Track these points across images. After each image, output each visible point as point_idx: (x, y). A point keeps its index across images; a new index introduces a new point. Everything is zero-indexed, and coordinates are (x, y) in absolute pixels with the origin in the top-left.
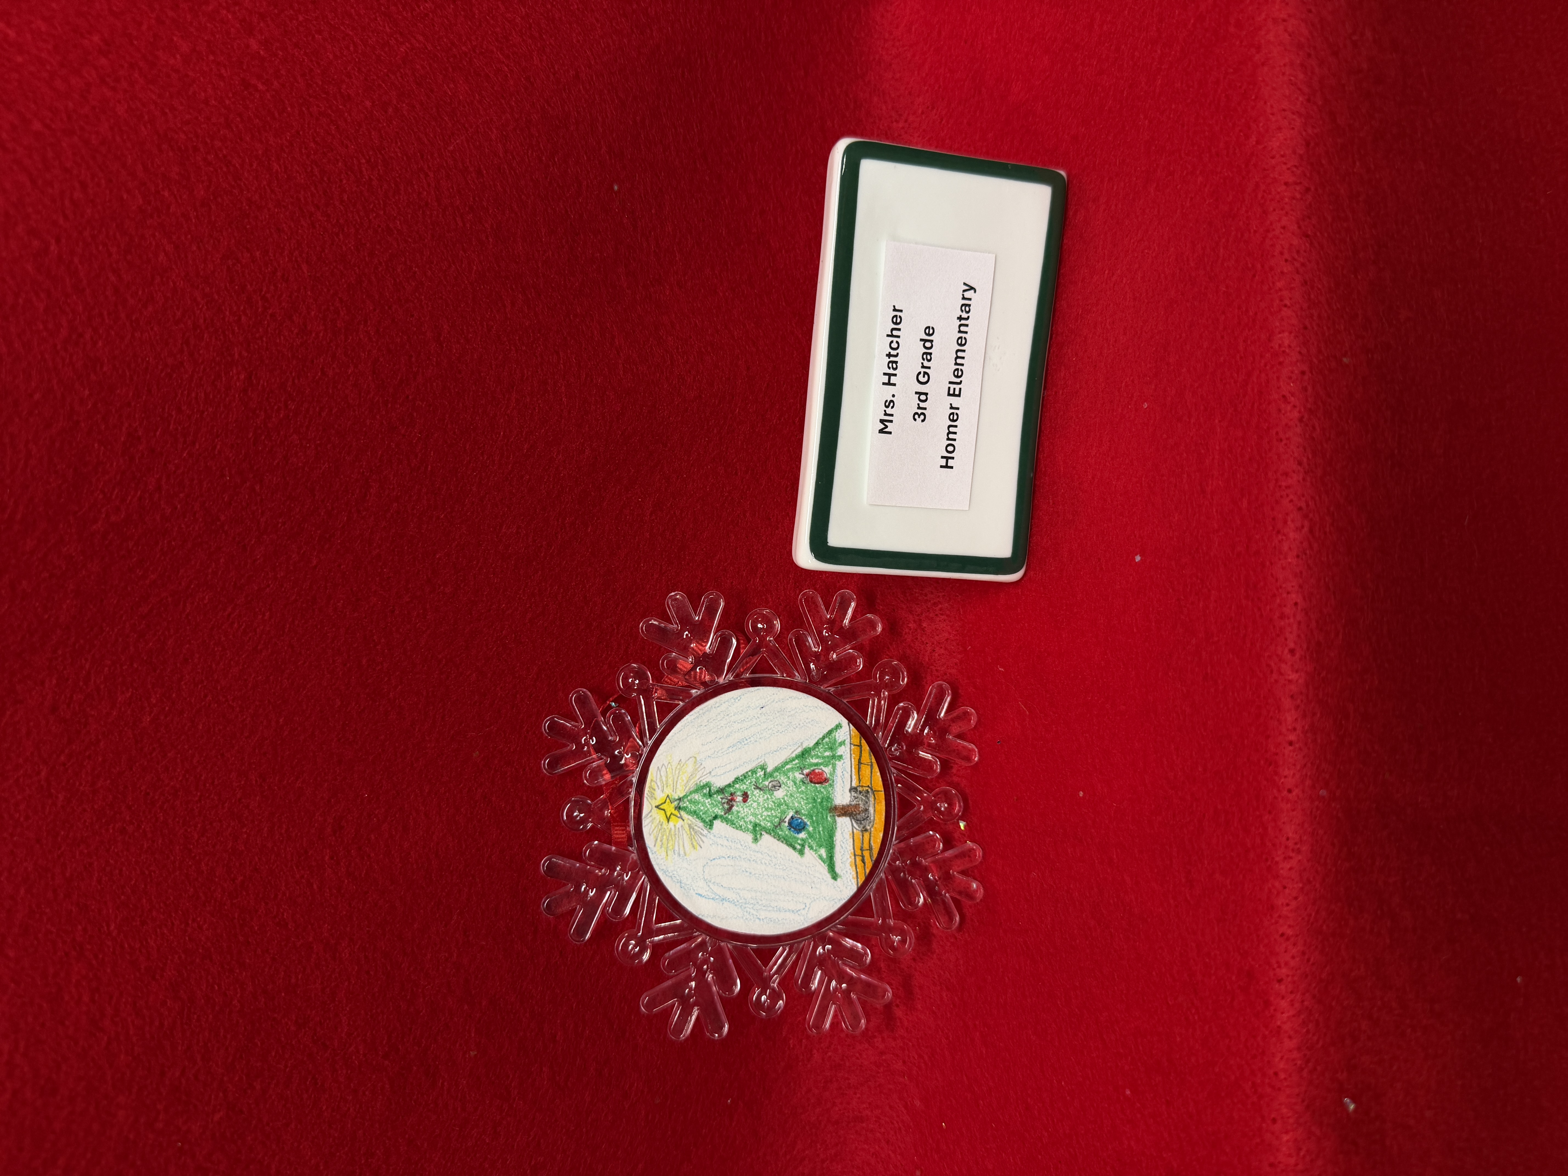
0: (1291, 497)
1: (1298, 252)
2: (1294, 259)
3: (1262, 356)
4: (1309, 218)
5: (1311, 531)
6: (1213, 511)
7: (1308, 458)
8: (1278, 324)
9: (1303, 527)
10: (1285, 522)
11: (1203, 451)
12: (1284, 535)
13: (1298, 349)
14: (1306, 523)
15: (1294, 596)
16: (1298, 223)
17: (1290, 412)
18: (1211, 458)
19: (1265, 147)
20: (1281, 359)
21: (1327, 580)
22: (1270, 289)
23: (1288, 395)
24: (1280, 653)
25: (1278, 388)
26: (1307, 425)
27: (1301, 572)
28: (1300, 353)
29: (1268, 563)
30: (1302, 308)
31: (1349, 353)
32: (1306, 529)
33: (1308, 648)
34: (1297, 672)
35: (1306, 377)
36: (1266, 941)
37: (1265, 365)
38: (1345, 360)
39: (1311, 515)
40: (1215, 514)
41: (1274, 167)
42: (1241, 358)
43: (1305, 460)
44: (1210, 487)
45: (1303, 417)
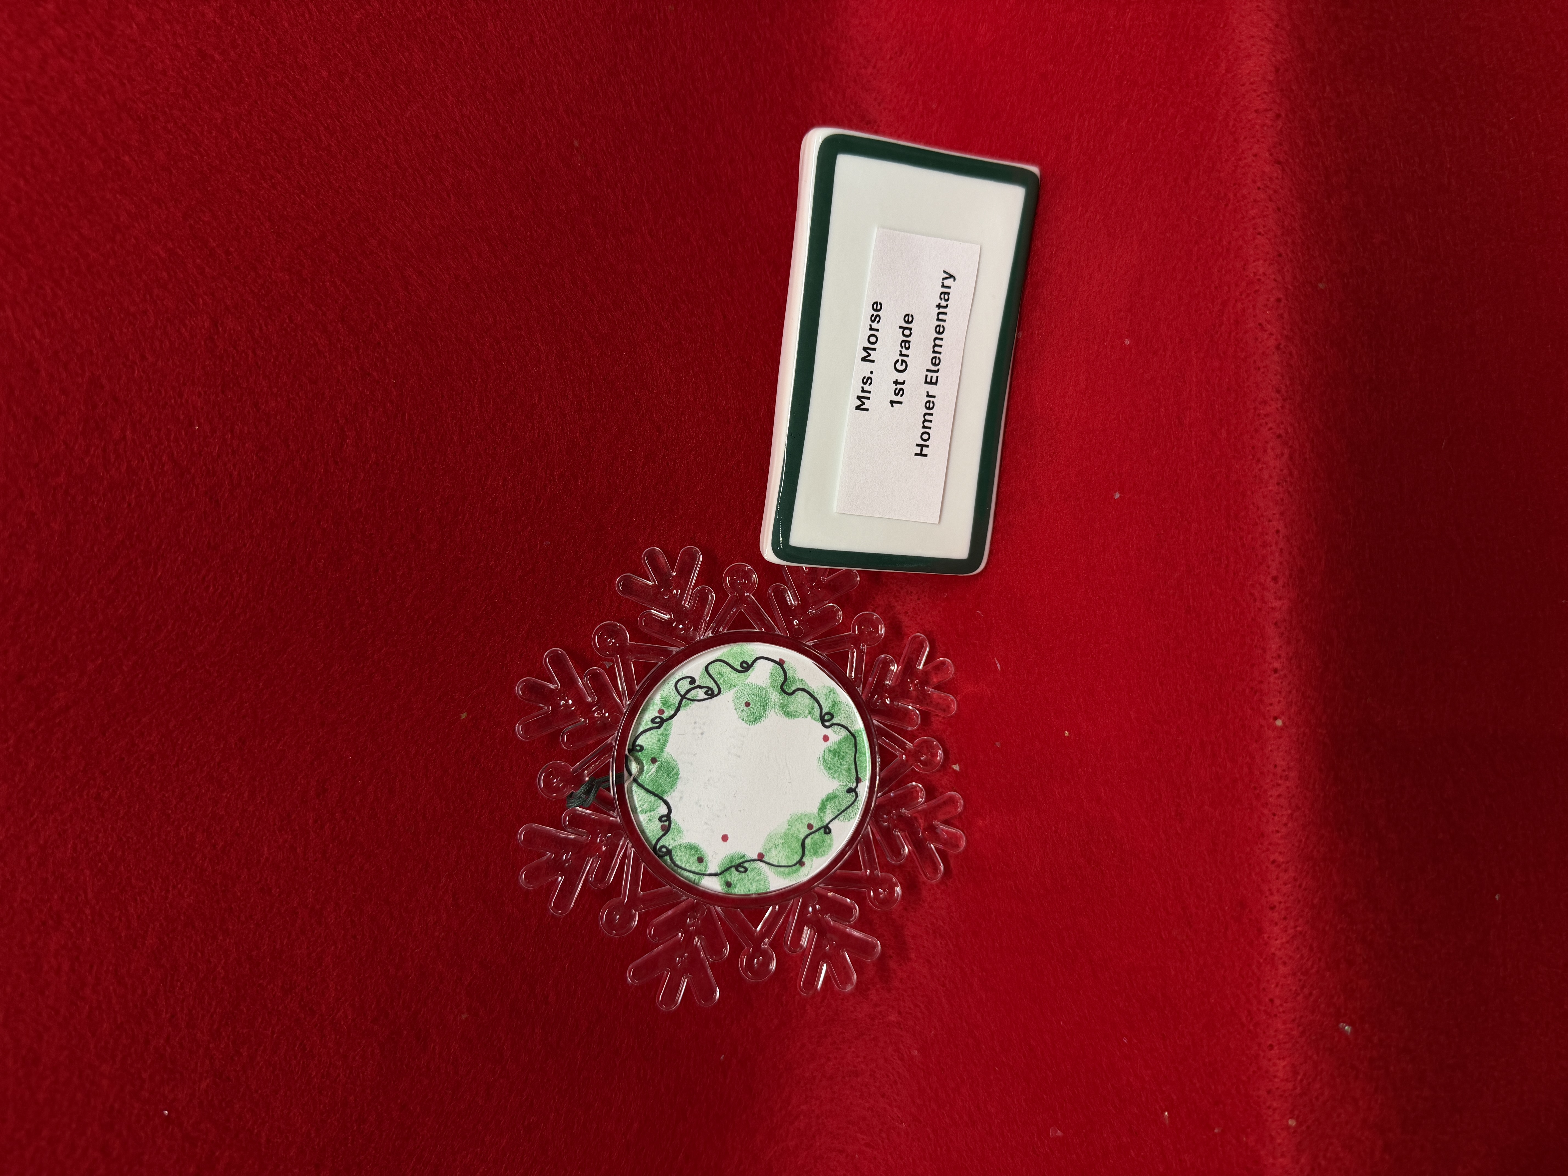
0: (1270, 425)
1: (1271, 179)
2: (1266, 186)
3: (1237, 285)
4: (1281, 144)
5: (1291, 458)
6: (1191, 443)
7: (1286, 386)
8: (1252, 252)
9: (1282, 454)
10: (1265, 451)
11: (1180, 384)
12: (1265, 463)
13: (1273, 277)
14: (1286, 451)
15: (1275, 523)
16: (1269, 151)
17: (1267, 339)
18: (1188, 390)
19: (1234, 76)
20: (1257, 288)
21: (1308, 507)
22: (1243, 218)
23: (1264, 323)
24: (1263, 581)
25: (1254, 316)
26: (1284, 353)
27: (1282, 500)
28: (1275, 280)
29: (1249, 493)
30: (1275, 236)
31: (1324, 279)
32: (1286, 456)
33: (1291, 575)
34: (1280, 599)
35: (1282, 304)
36: (1257, 870)
37: (1241, 295)
38: (1321, 286)
39: (1290, 443)
40: (1194, 446)
41: (1244, 95)
42: (1216, 288)
43: (1283, 387)
44: (1188, 419)
45: (1280, 344)
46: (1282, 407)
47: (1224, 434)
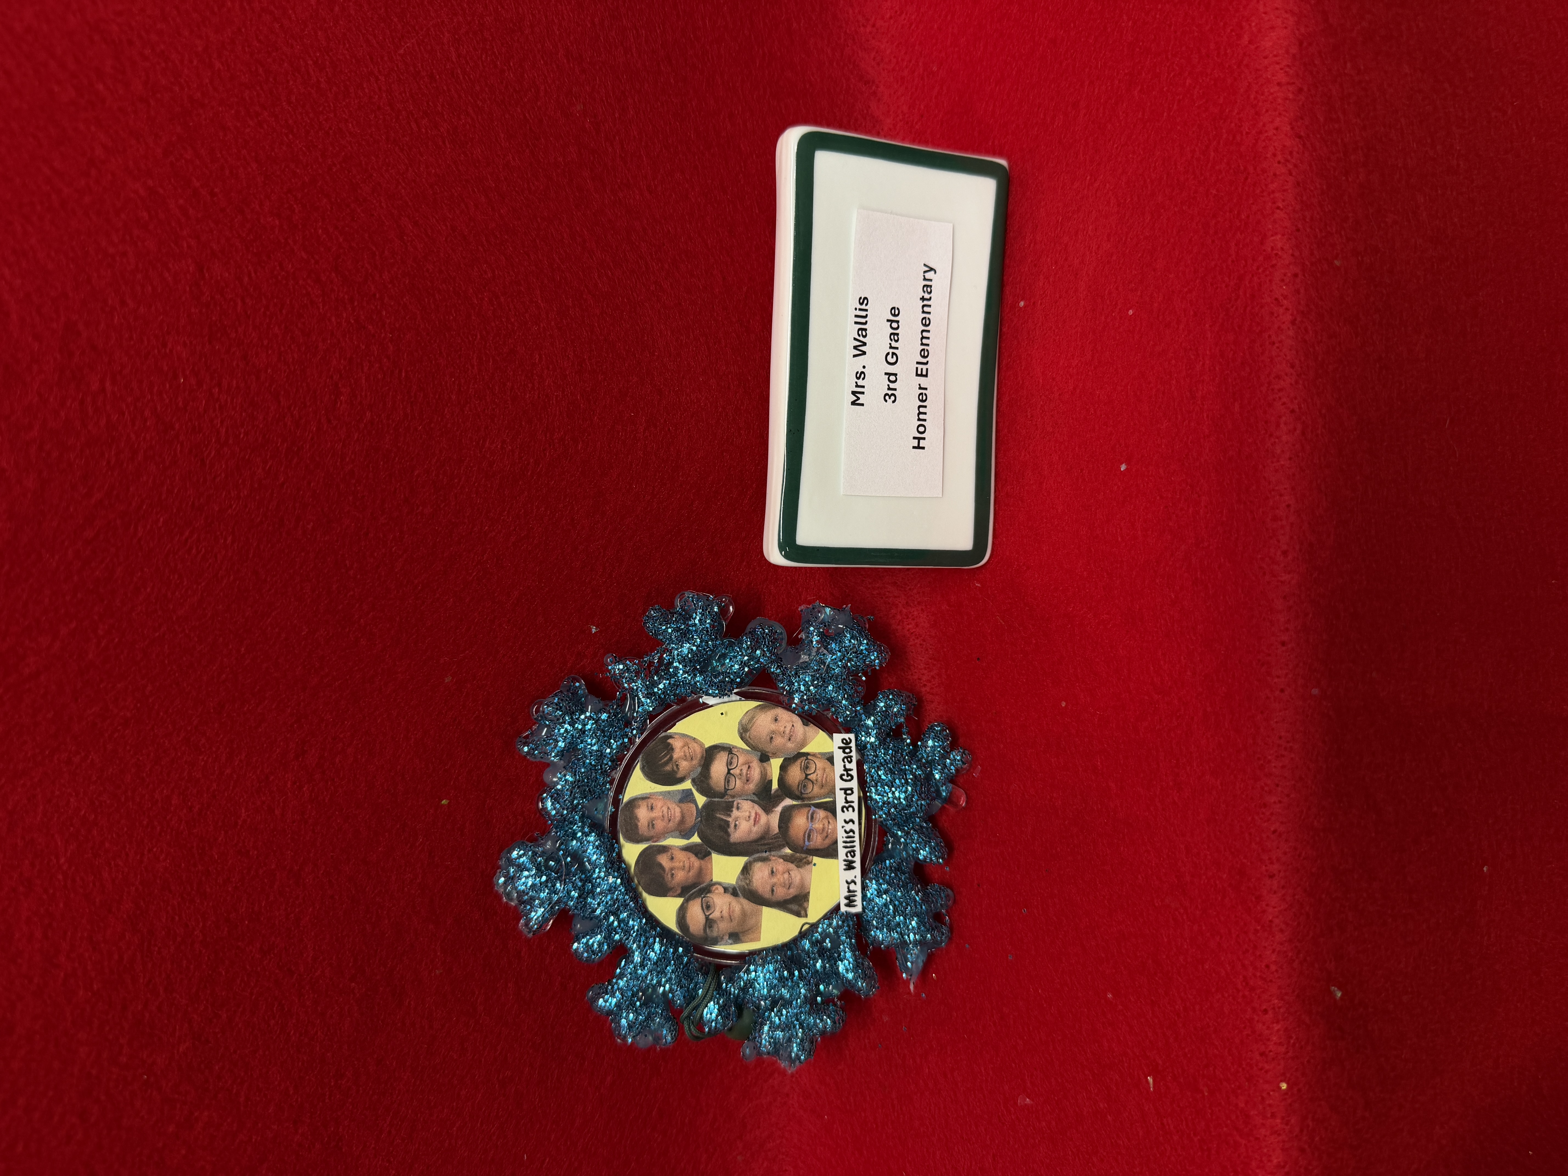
0: (1284, 400)
1: (1291, 153)
2: (1287, 160)
3: (1254, 260)
4: (1302, 119)
5: (1303, 433)
6: (1203, 417)
7: (1301, 361)
8: (1270, 227)
9: (1295, 429)
10: (1278, 426)
11: (1192, 357)
12: (1278, 438)
13: (1291, 251)
14: (1299, 426)
15: (1286, 498)
16: (1290, 124)
17: (1283, 314)
18: (1201, 363)
19: (1258, 47)
20: (1274, 262)
21: (1319, 481)
22: (1262, 191)
23: (1280, 298)
24: (1273, 555)
25: (1271, 291)
26: (1299, 328)
27: (1294, 475)
28: (1292, 255)
29: (1261, 467)
30: (1294, 210)
31: (1340, 257)
32: (1298, 432)
33: (1300, 550)
34: (1290, 573)
35: (1299, 280)
36: (1258, 838)
37: (1258, 268)
38: (1337, 263)
39: (1304, 418)
40: (1206, 420)
41: (1267, 68)
42: (1233, 261)
43: (1298, 362)
44: (1201, 392)
45: (1295, 320)
46: (1297, 382)
47: (1237, 408)
